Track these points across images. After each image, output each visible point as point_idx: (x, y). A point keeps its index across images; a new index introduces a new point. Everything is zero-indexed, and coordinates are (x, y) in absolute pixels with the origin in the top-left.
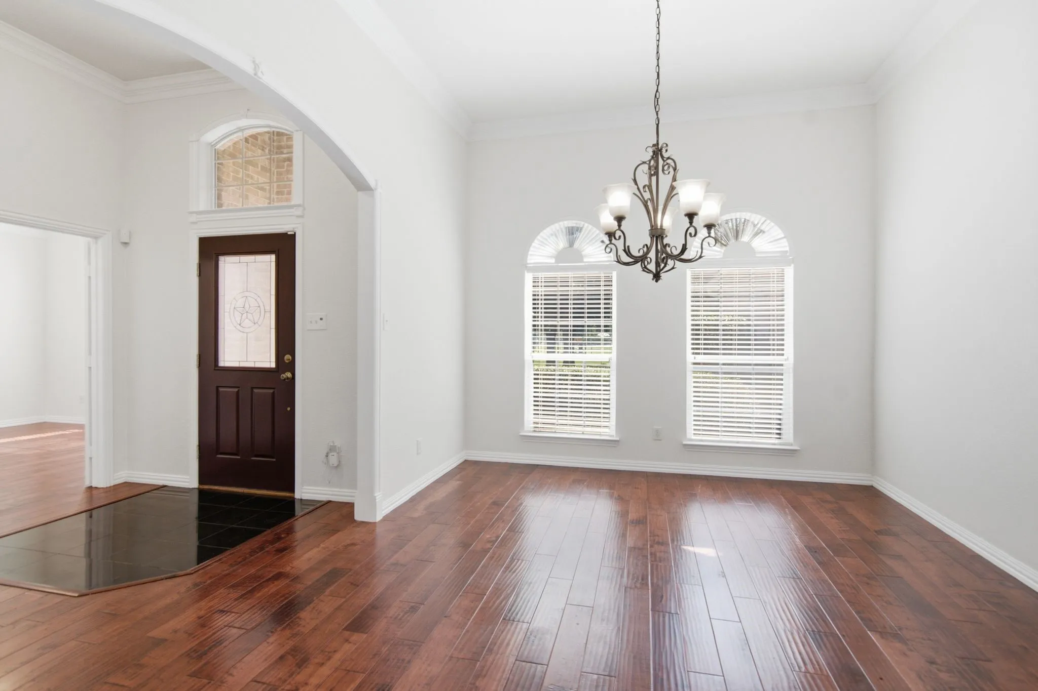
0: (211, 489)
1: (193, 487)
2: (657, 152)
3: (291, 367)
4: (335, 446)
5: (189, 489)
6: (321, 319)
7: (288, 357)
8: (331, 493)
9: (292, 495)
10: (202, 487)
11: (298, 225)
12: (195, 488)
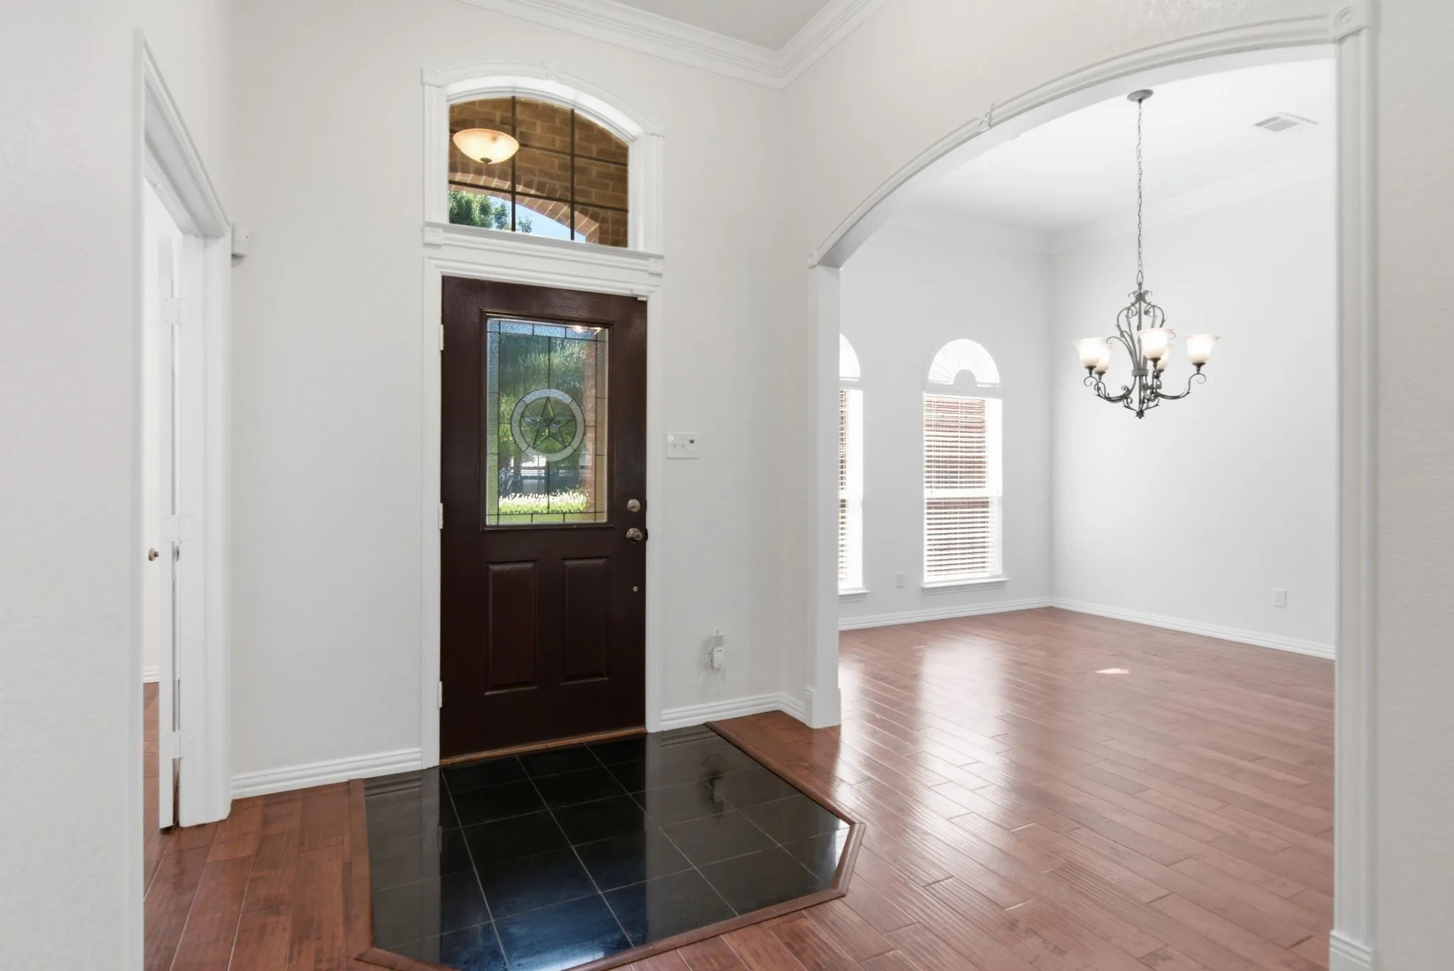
0: (471, 761)
1: (431, 766)
2: (1140, 297)
3: (639, 519)
4: (722, 637)
5: (422, 771)
6: (692, 442)
7: (633, 503)
8: (709, 710)
9: (643, 729)
10: (448, 761)
11: (654, 288)
12: (434, 767)
